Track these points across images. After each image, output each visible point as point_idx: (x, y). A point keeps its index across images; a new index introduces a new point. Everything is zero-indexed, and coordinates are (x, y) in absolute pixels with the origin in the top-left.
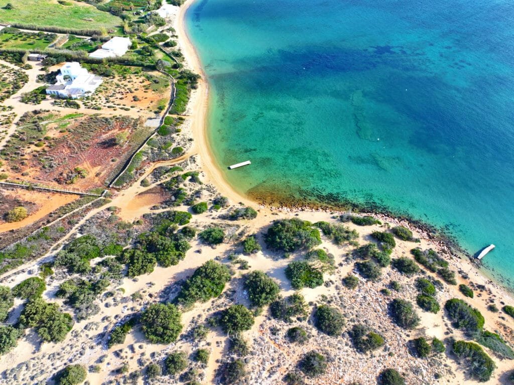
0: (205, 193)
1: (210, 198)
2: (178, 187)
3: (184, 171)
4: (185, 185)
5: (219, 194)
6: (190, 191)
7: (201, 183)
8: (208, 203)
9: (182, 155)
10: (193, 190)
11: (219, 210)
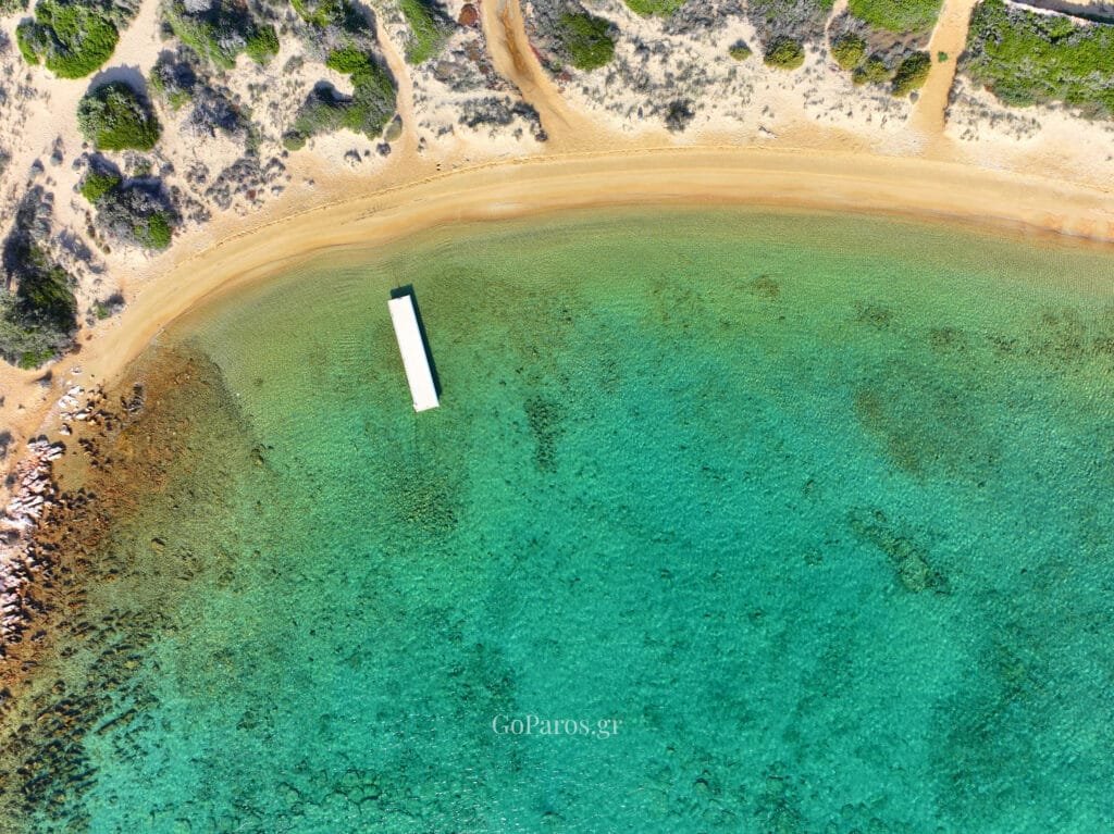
0: (222, 151)
1: (181, 168)
2: (284, 30)
3: (408, 69)
4: (295, 63)
5: (202, 216)
6: (251, 87)
7: (295, 137)
8: (149, 156)
9: (546, 64)
10: (256, 99)
11: (83, 201)
